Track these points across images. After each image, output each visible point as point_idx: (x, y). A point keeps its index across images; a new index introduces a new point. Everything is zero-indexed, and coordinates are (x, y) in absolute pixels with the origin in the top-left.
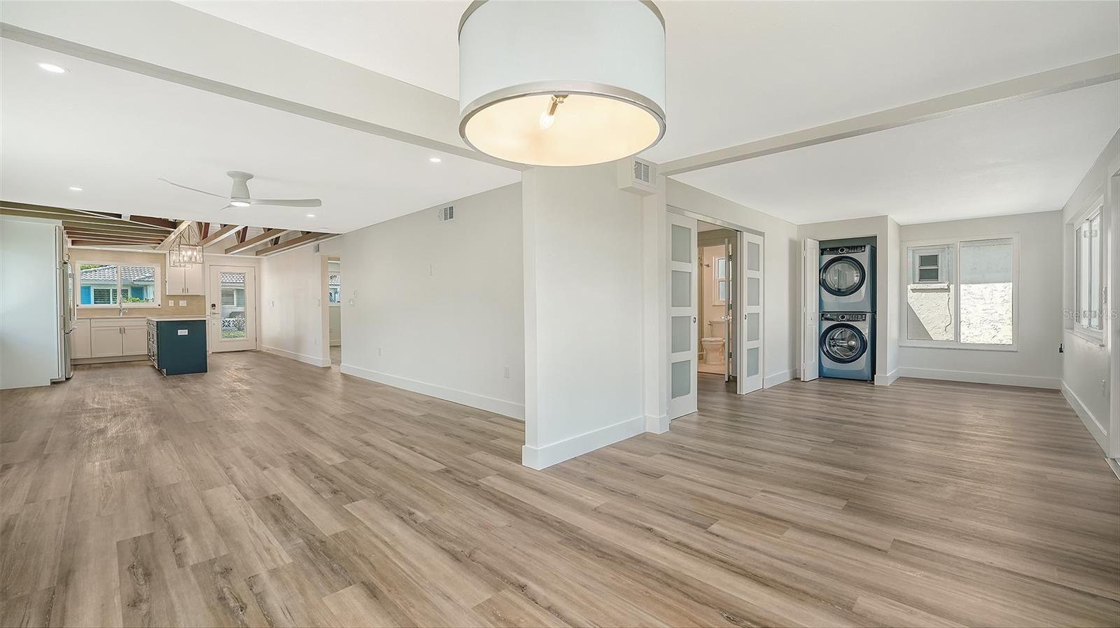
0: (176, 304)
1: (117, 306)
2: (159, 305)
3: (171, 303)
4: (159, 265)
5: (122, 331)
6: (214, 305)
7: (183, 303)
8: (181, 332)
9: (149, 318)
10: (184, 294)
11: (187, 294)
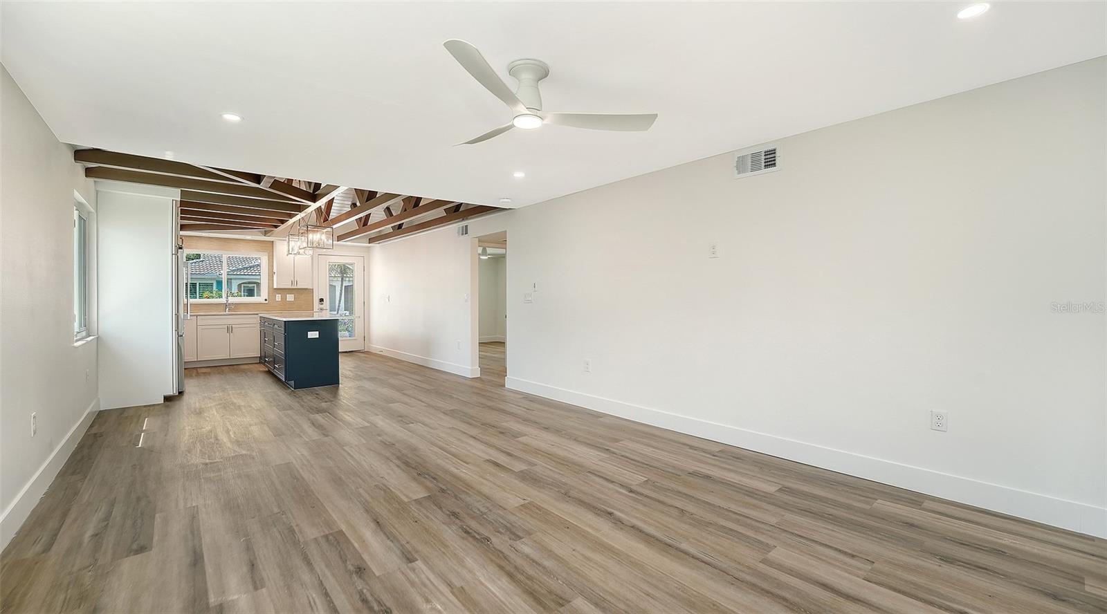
0: (284, 299)
1: (223, 300)
2: (266, 300)
3: (278, 297)
4: (267, 253)
5: (230, 329)
6: (322, 300)
7: (290, 298)
8: (312, 335)
9: (262, 315)
10: (293, 287)
11: (295, 287)
